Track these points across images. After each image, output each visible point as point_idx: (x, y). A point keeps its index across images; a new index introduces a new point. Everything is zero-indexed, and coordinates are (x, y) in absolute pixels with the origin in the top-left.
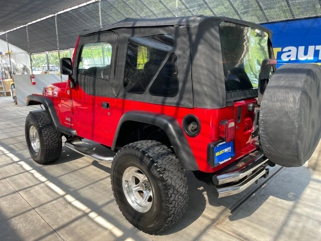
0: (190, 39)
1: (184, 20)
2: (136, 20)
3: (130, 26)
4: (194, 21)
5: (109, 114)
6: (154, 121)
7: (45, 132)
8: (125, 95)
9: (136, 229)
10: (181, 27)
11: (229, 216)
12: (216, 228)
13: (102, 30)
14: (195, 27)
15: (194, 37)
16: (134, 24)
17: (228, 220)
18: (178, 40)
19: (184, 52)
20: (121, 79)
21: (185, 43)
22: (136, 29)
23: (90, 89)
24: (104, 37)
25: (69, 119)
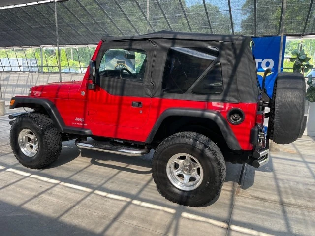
0: (235, 52)
1: (227, 38)
2: (176, 34)
3: (171, 38)
4: (237, 40)
5: (141, 112)
6: (203, 114)
7: (48, 134)
8: (162, 95)
9: (182, 206)
10: (226, 43)
11: (241, 187)
12: (238, 196)
13: (135, 38)
14: (238, 44)
15: (238, 51)
16: (175, 36)
17: (241, 189)
18: (223, 52)
19: (229, 61)
20: (159, 81)
21: (230, 55)
22: (177, 41)
23: (116, 90)
24: (138, 44)
25: (81, 120)
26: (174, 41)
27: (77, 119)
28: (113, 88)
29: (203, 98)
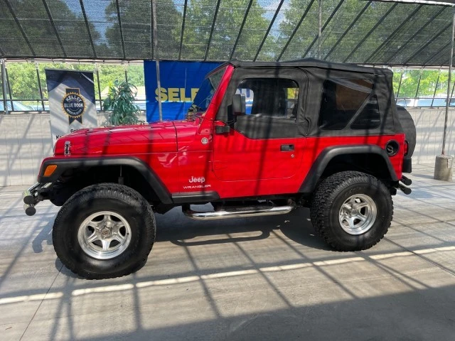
3: (325, 67)
8: (319, 133)
10: (380, 76)
16: (330, 66)
18: (378, 85)
19: (384, 94)
20: (315, 117)
21: (384, 88)
22: (332, 71)
23: (258, 132)
24: (286, 73)
25: (201, 180)
26: (329, 70)
27: (194, 180)
28: (254, 129)
29: (362, 132)
